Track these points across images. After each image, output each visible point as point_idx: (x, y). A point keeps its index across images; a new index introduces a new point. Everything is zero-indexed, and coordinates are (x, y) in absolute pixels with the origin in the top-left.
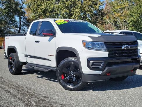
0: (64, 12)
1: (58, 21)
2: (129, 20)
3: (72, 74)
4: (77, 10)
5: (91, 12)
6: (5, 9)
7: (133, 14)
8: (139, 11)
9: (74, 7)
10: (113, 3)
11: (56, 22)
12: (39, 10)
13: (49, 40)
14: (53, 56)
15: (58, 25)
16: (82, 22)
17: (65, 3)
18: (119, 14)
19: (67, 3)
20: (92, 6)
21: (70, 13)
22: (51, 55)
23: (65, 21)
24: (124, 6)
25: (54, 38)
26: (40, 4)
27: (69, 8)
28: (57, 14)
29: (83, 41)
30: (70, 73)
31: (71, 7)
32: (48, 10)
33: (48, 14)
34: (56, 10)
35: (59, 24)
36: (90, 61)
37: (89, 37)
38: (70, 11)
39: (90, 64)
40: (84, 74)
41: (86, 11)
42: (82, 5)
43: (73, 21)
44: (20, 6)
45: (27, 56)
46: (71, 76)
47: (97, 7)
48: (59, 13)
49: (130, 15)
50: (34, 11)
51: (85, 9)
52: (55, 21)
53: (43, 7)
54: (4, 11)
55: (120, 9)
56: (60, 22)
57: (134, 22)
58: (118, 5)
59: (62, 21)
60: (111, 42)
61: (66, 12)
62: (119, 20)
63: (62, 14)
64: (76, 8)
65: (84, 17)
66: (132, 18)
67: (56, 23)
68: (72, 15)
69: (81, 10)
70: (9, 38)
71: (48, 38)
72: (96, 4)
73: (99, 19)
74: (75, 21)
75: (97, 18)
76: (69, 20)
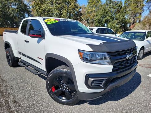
0: (56, 12)
1: (47, 19)
2: (95, 18)
3: (65, 87)
4: (65, 11)
5: (74, 13)
6: (17, 9)
7: (98, 15)
8: (102, 13)
9: (63, 9)
10: (86, 8)
11: (46, 21)
12: (40, 10)
13: (38, 42)
14: (43, 59)
15: (47, 25)
16: (73, 21)
17: (57, 6)
18: (90, 15)
19: (59, 6)
20: (74, 9)
21: (60, 13)
22: (40, 59)
23: (56, 20)
24: (93, 10)
25: (43, 40)
26: (41, 6)
27: (60, 10)
28: (52, 13)
29: (79, 50)
30: (62, 85)
31: (61, 9)
32: (46, 10)
33: (46, 13)
34: (51, 10)
35: (49, 23)
36: (90, 79)
37: (87, 44)
38: (61, 12)
39: (89, 83)
40: (80, 92)
41: (70, 12)
42: (68, 8)
43: (64, 20)
44: (28, 7)
45: (20, 53)
46: (64, 88)
47: (78, 9)
48: (53, 13)
49: (97, 15)
50: (37, 10)
51: (70, 11)
52: (44, 19)
53: (43, 8)
54: (16, 10)
55: (90, 11)
56: (50, 21)
57: (98, 20)
58: (89, 9)
59: (52, 20)
60: (115, 52)
61: (58, 12)
62: (89, 18)
63: (55, 13)
64: (64, 10)
65: (69, 16)
66: (98, 18)
67: (46, 23)
68: (62, 15)
69: (68, 11)
70: (5, 33)
71: (37, 39)
72: (77, 8)
73: (79, 18)
74: (65, 20)
75: (77, 17)
76: (59, 19)
